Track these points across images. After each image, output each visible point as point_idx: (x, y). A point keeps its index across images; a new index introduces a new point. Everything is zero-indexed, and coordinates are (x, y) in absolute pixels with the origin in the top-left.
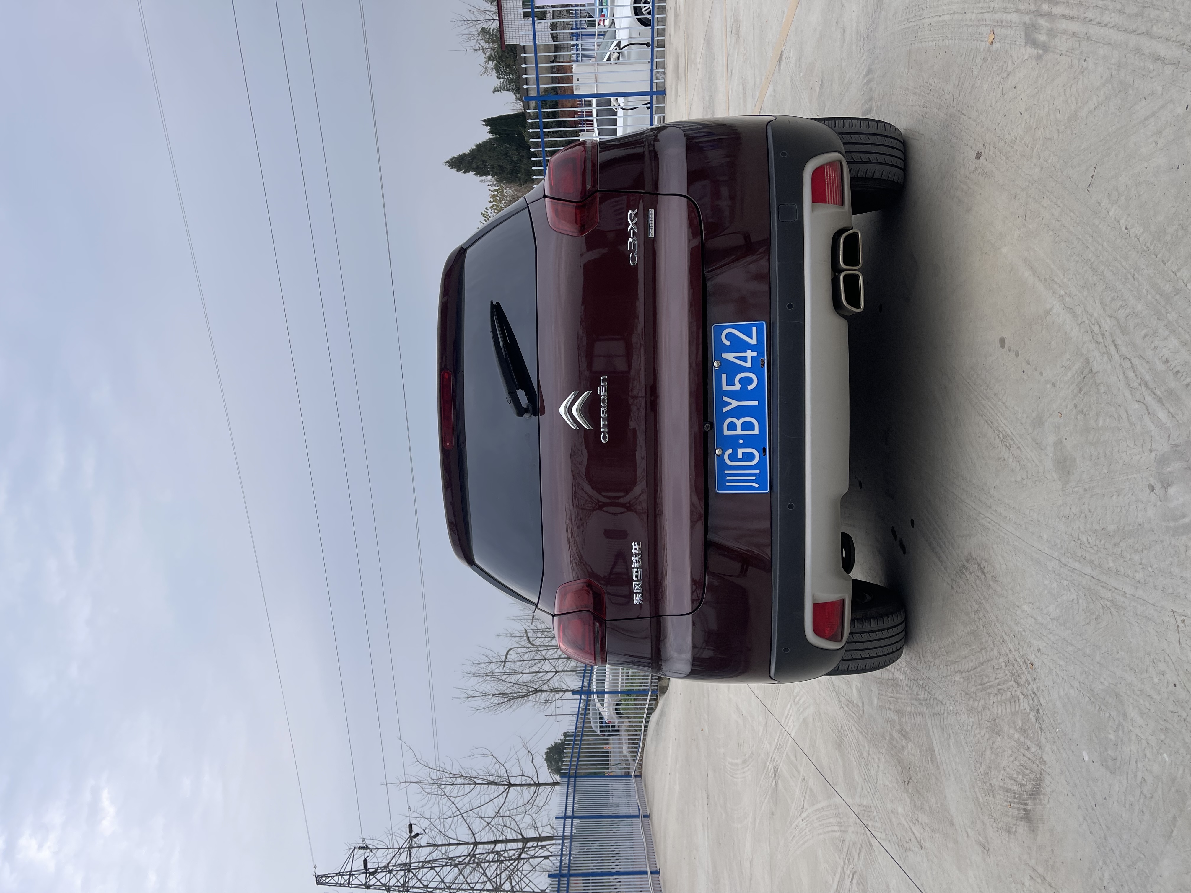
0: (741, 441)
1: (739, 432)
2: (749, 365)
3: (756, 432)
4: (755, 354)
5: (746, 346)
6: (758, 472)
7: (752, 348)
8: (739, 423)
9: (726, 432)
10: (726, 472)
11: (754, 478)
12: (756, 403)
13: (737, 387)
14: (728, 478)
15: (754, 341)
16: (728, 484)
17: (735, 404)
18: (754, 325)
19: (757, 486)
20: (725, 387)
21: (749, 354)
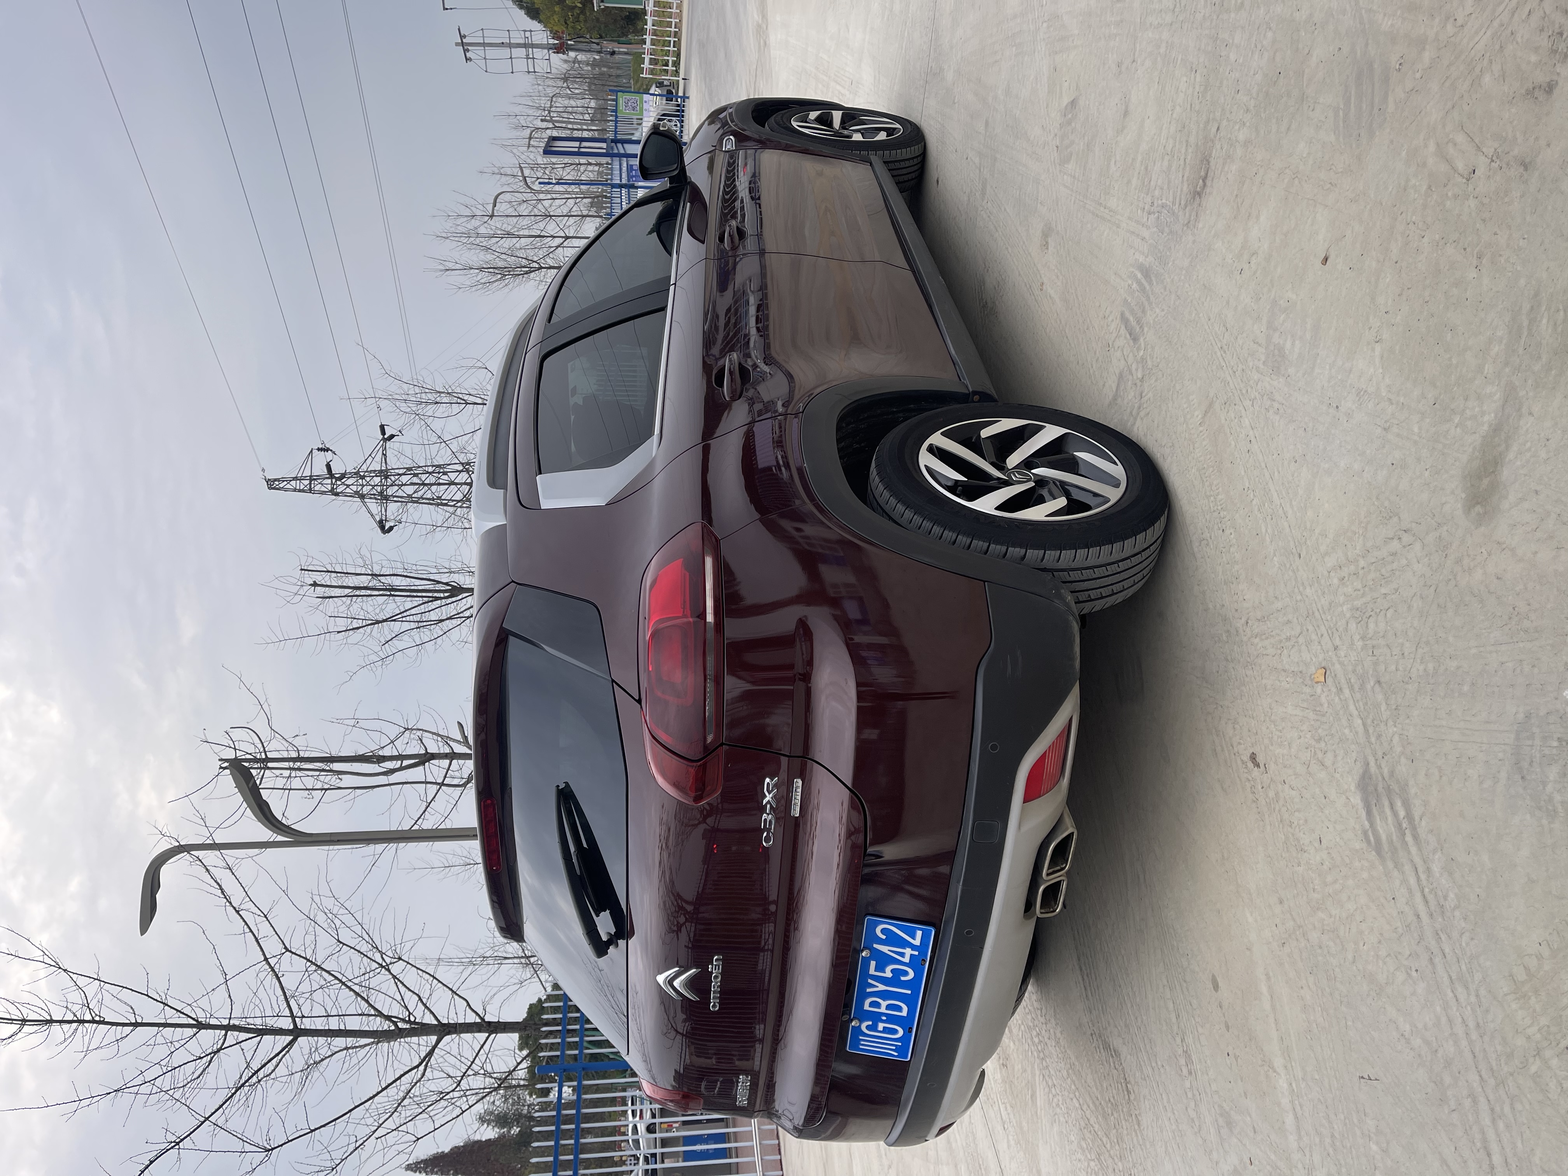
0: (884, 1018)
1: (883, 1010)
2: (907, 959)
3: (904, 1013)
4: (916, 953)
5: (905, 944)
6: (900, 1044)
7: (913, 947)
8: (884, 1004)
9: (867, 1007)
10: (861, 1038)
11: (894, 1048)
12: (909, 992)
13: (888, 974)
14: (862, 1043)
15: (917, 942)
16: (861, 1047)
17: (881, 987)
18: (920, 929)
19: (896, 1054)
20: (872, 971)
21: (908, 952)
